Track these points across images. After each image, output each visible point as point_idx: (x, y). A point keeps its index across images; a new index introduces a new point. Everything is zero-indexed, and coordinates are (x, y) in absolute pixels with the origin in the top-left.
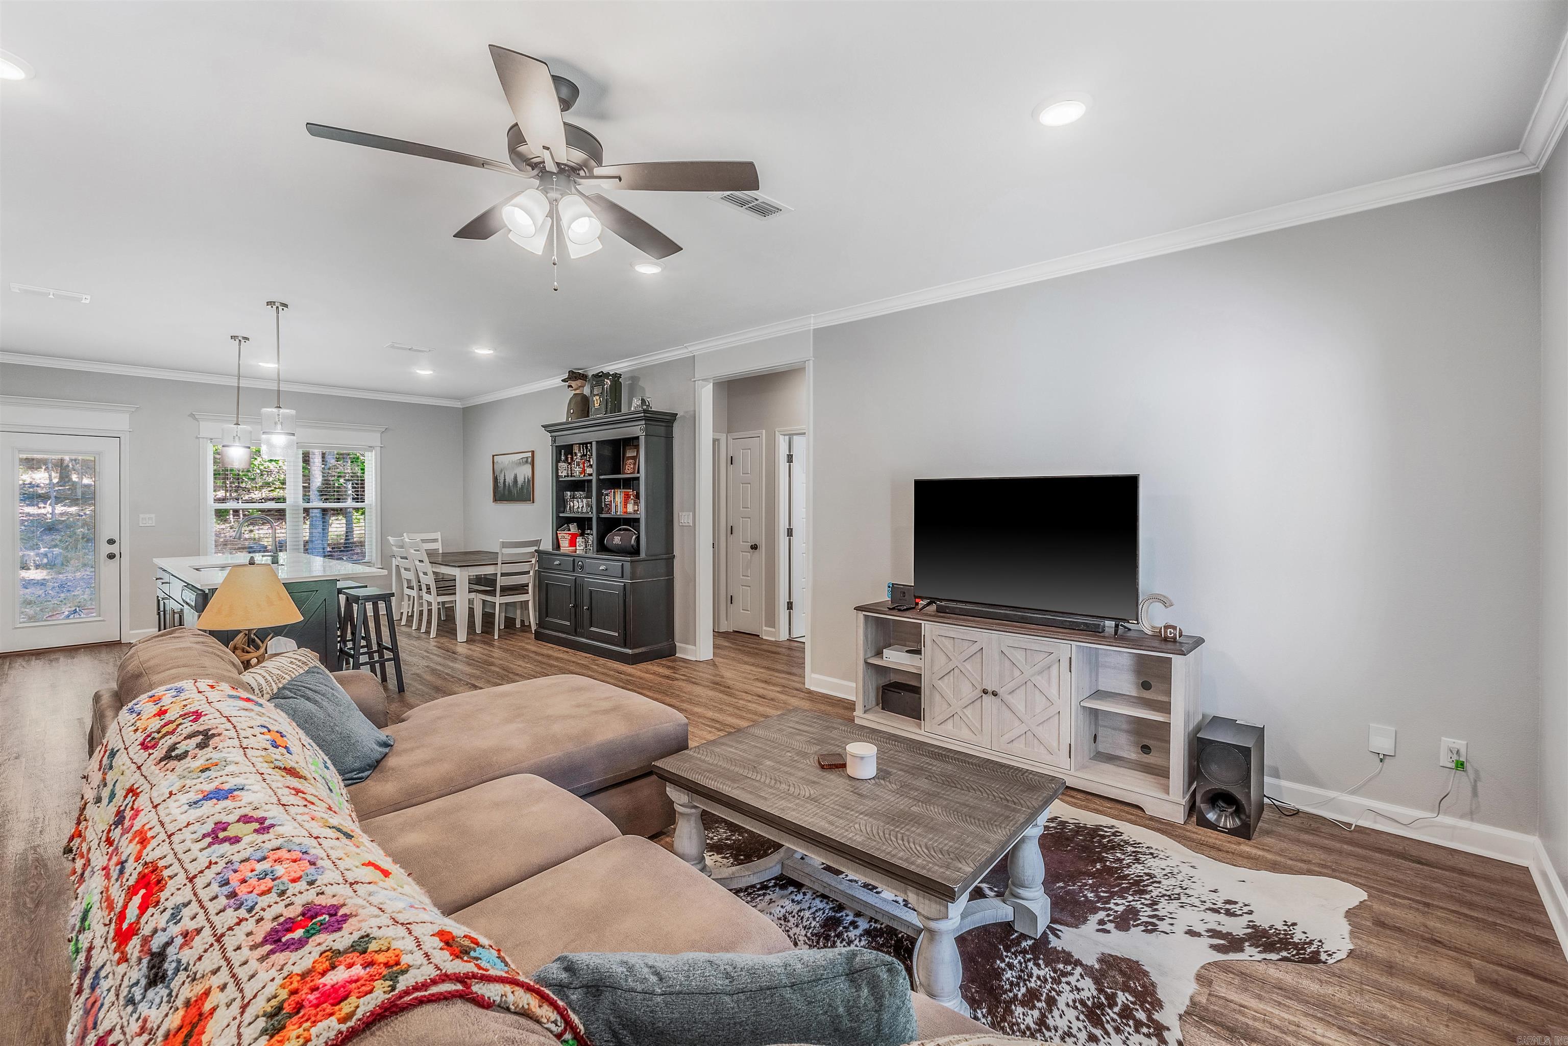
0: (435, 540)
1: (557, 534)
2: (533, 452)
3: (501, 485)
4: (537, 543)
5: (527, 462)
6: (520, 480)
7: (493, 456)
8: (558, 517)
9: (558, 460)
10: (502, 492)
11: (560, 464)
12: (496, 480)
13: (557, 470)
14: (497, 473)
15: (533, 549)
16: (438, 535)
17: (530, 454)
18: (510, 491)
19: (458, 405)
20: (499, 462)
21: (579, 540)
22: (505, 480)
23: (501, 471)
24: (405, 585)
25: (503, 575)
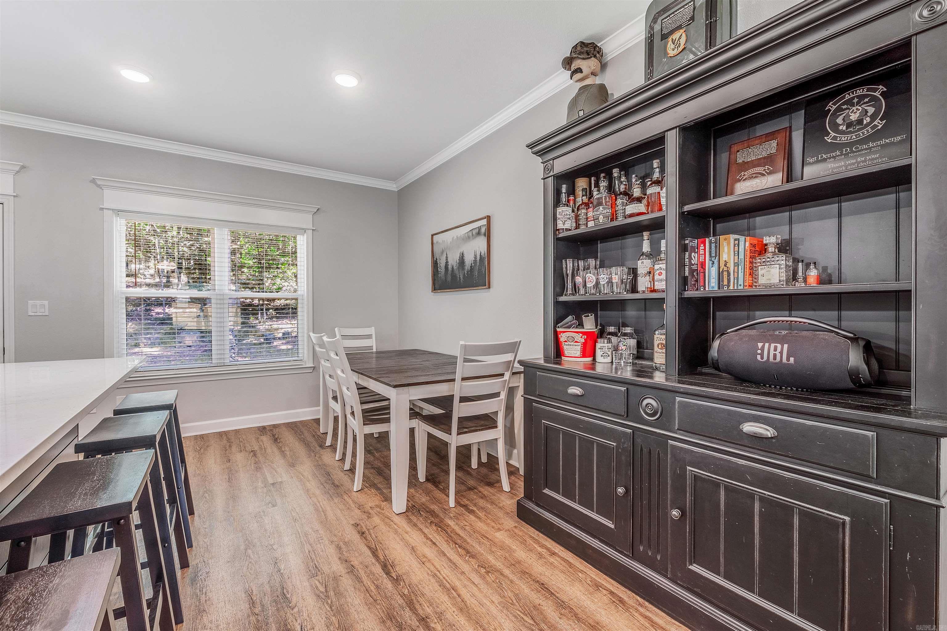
0: (369, 337)
1: (556, 335)
2: (488, 218)
3: (442, 269)
4: (513, 347)
5: (479, 234)
6: (469, 259)
7: (432, 236)
8: (557, 303)
9: (557, 202)
10: (443, 278)
11: (559, 210)
12: (435, 264)
13: (555, 219)
14: (437, 256)
15: (509, 357)
16: (371, 331)
17: (484, 222)
18: (454, 276)
19: (393, 187)
20: (440, 241)
21: (602, 346)
22: (447, 259)
23: (442, 252)
24: (331, 395)
25: (463, 399)
